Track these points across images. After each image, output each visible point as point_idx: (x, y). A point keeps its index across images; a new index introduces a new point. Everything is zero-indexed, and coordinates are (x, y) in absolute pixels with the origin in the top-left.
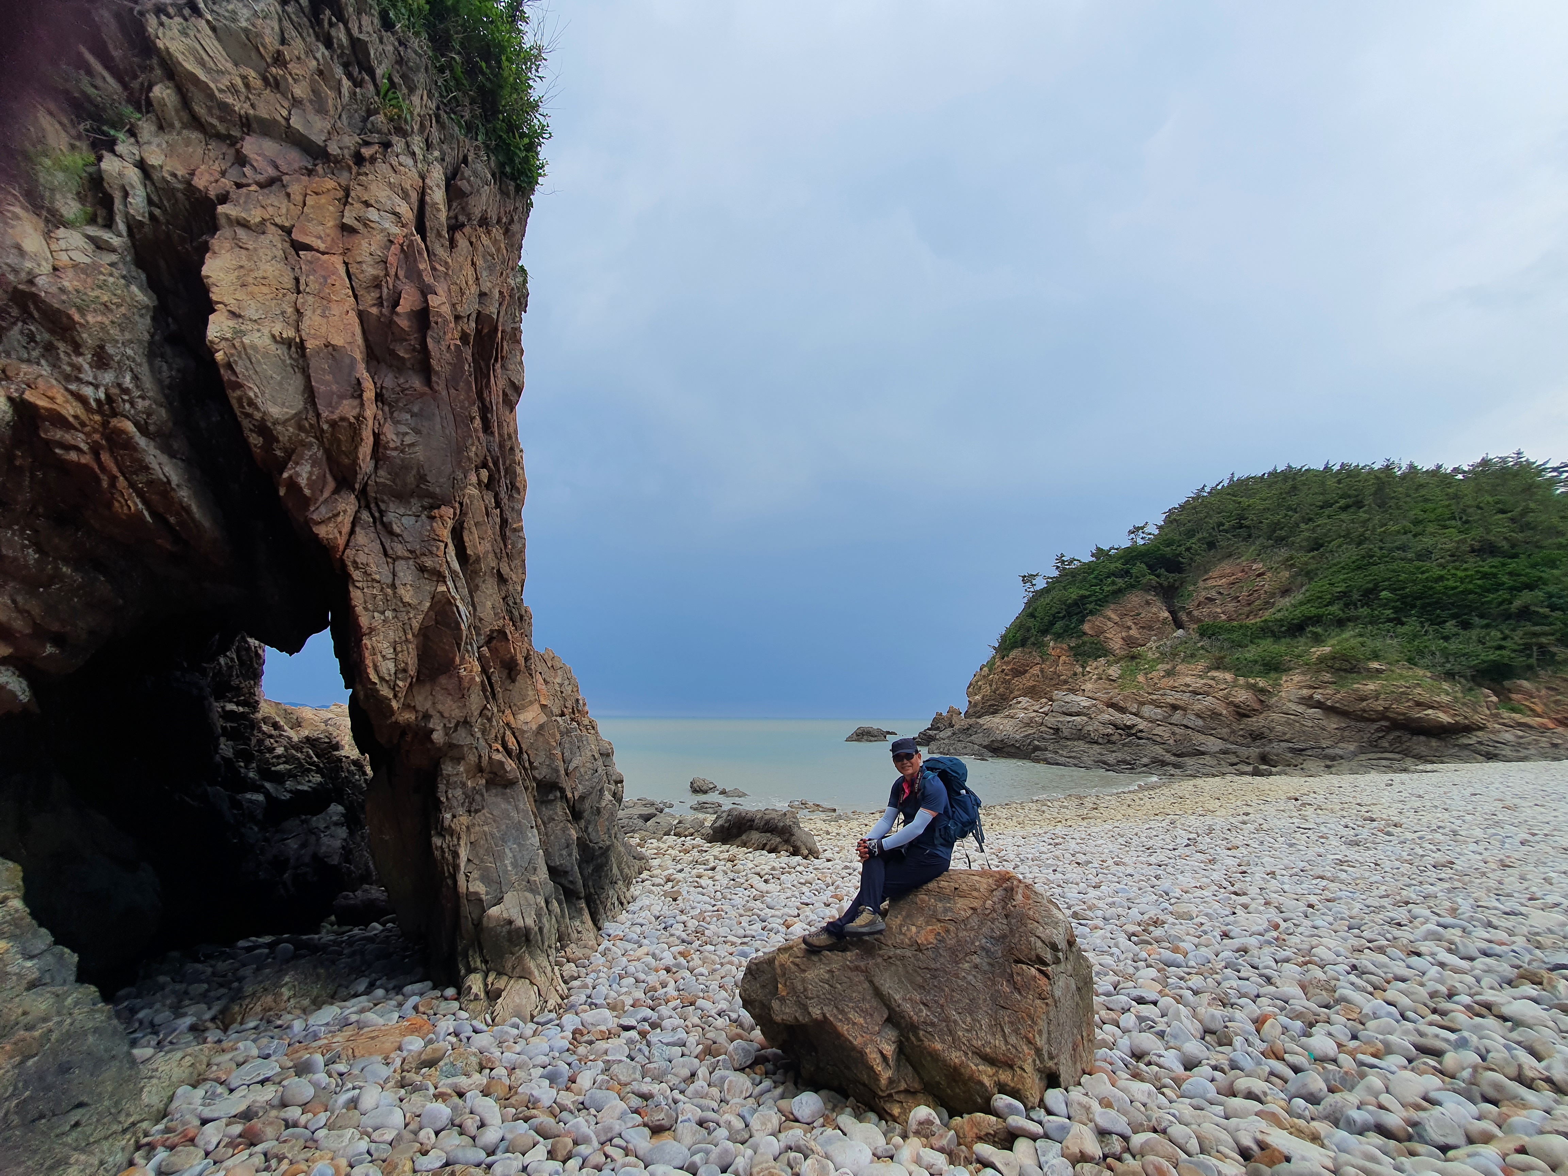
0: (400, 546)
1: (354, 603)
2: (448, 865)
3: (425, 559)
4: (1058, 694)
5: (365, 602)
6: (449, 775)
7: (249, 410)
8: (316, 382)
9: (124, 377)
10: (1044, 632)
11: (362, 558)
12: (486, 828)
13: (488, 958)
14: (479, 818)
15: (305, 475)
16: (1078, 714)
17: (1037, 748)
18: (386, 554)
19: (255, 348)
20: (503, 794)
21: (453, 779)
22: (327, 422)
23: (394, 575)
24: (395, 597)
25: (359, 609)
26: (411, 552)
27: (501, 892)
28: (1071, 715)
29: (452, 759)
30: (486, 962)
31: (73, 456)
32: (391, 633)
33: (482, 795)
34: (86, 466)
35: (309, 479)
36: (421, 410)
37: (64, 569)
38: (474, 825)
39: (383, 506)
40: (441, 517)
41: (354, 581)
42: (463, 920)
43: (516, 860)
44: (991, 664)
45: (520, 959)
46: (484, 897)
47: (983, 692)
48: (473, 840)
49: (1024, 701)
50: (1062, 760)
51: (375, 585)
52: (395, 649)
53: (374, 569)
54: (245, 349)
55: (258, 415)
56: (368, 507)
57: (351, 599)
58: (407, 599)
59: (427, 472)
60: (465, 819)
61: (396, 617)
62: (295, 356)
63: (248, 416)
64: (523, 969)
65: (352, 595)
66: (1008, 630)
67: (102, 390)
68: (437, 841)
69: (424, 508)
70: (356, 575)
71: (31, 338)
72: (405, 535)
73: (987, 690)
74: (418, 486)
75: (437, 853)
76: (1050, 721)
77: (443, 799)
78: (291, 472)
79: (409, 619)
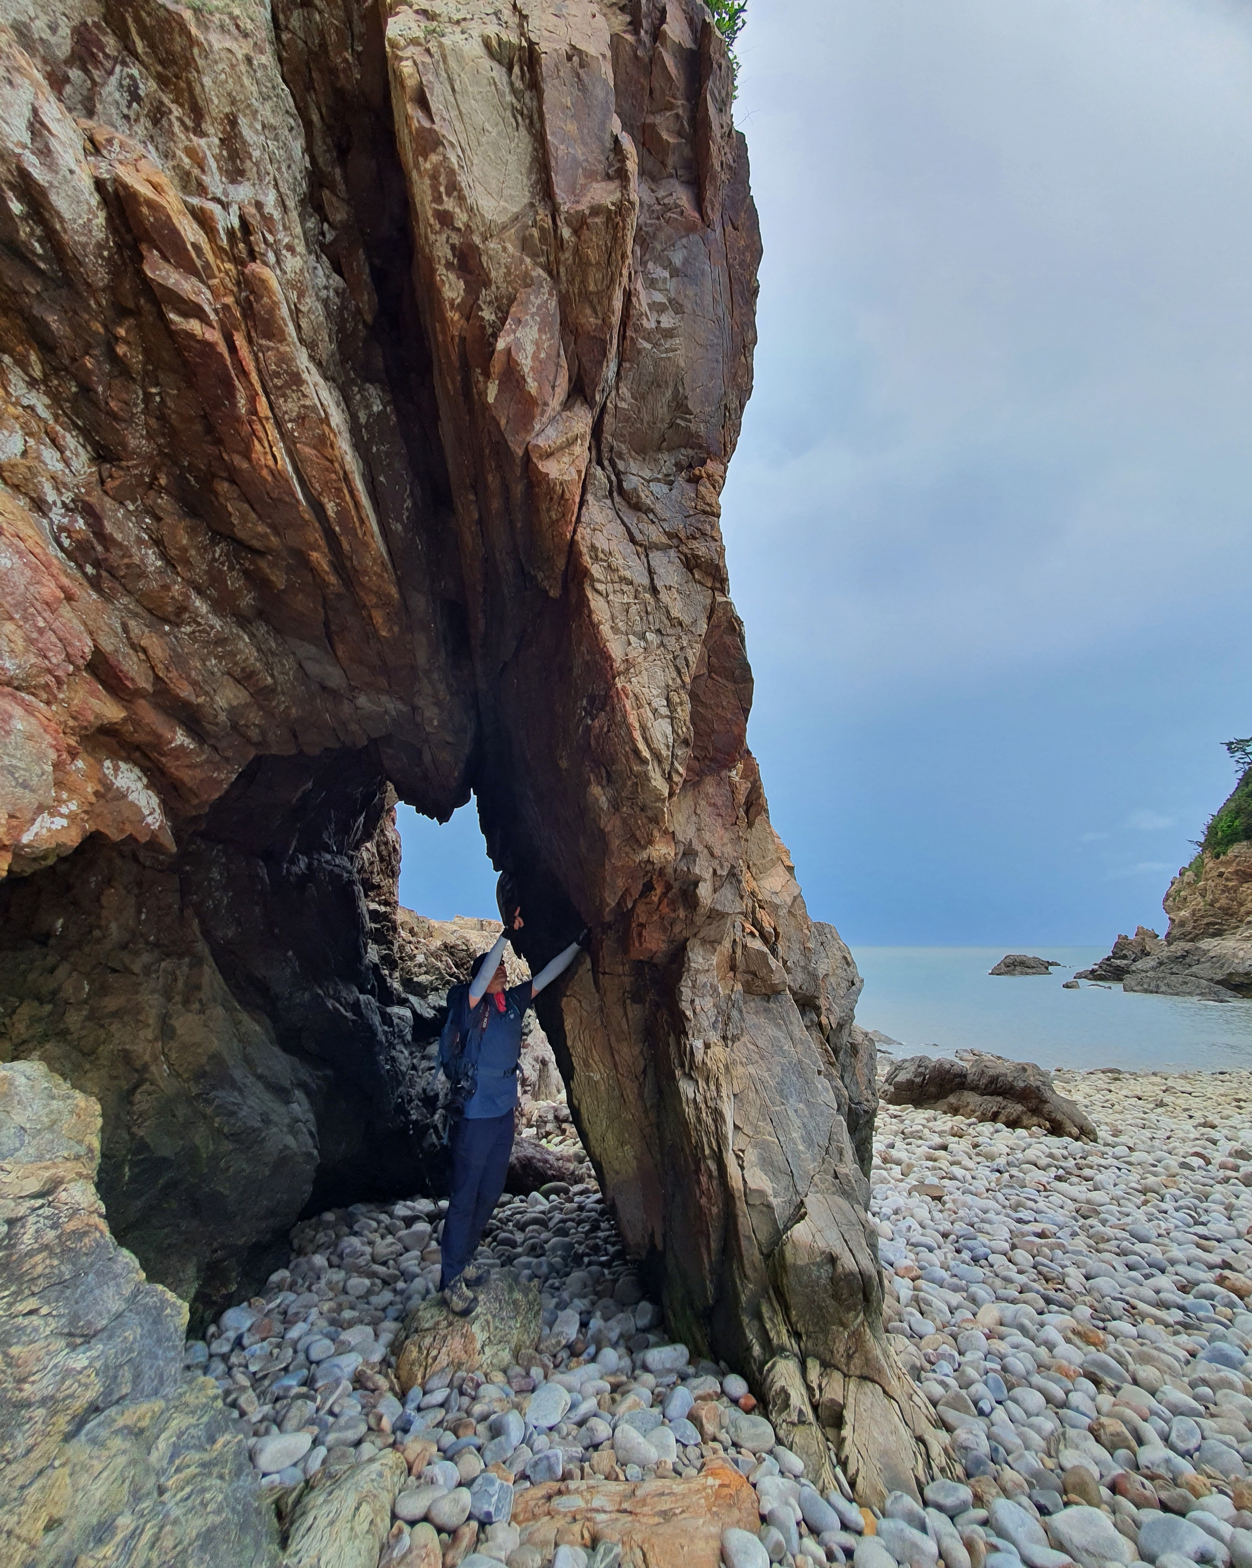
0: (652, 527)
1: (595, 618)
2: (707, 1133)
3: (694, 544)
5: (613, 618)
6: (697, 971)
7: (449, 204)
8: (553, 134)
9: (267, 195)
11: (601, 543)
12: (751, 1069)
13: (800, 1327)
14: (740, 1050)
15: (530, 349)
18: (633, 540)
19: (460, 58)
20: (767, 1010)
21: (702, 979)
22: (568, 223)
23: (651, 572)
24: (659, 608)
25: (605, 629)
26: (670, 535)
27: (797, 1192)
29: (704, 942)
30: (797, 1336)
31: (194, 326)
32: (660, 673)
33: (741, 1012)
34: (211, 346)
35: (535, 357)
36: (686, 261)
37: (198, 603)
38: (734, 1062)
39: (621, 466)
40: (709, 476)
41: (593, 580)
42: (744, 1243)
43: (809, 1133)
45: (857, 1337)
46: (774, 1201)
47: (1192, 905)
48: (737, 1091)
51: (625, 588)
52: (668, 699)
53: (621, 561)
54: (444, 57)
55: (461, 218)
56: (600, 463)
57: (590, 612)
58: (675, 613)
59: (688, 393)
60: (718, 1051)
61: (662, 644)
62: (519, 84)
63: (445, 219)
64: (868, 1361)
65: (592, 604)
67: (234, 209)
68: (687, 1088)
69: (679, 466)
70: (596, 570)
71: (135, 96)
72: (658, 507)
73: (1198, 902)
74: (672, 425)
75: (689, 1111)
77: (689, 1013)
78: (508, 339)
79: (682, 649)
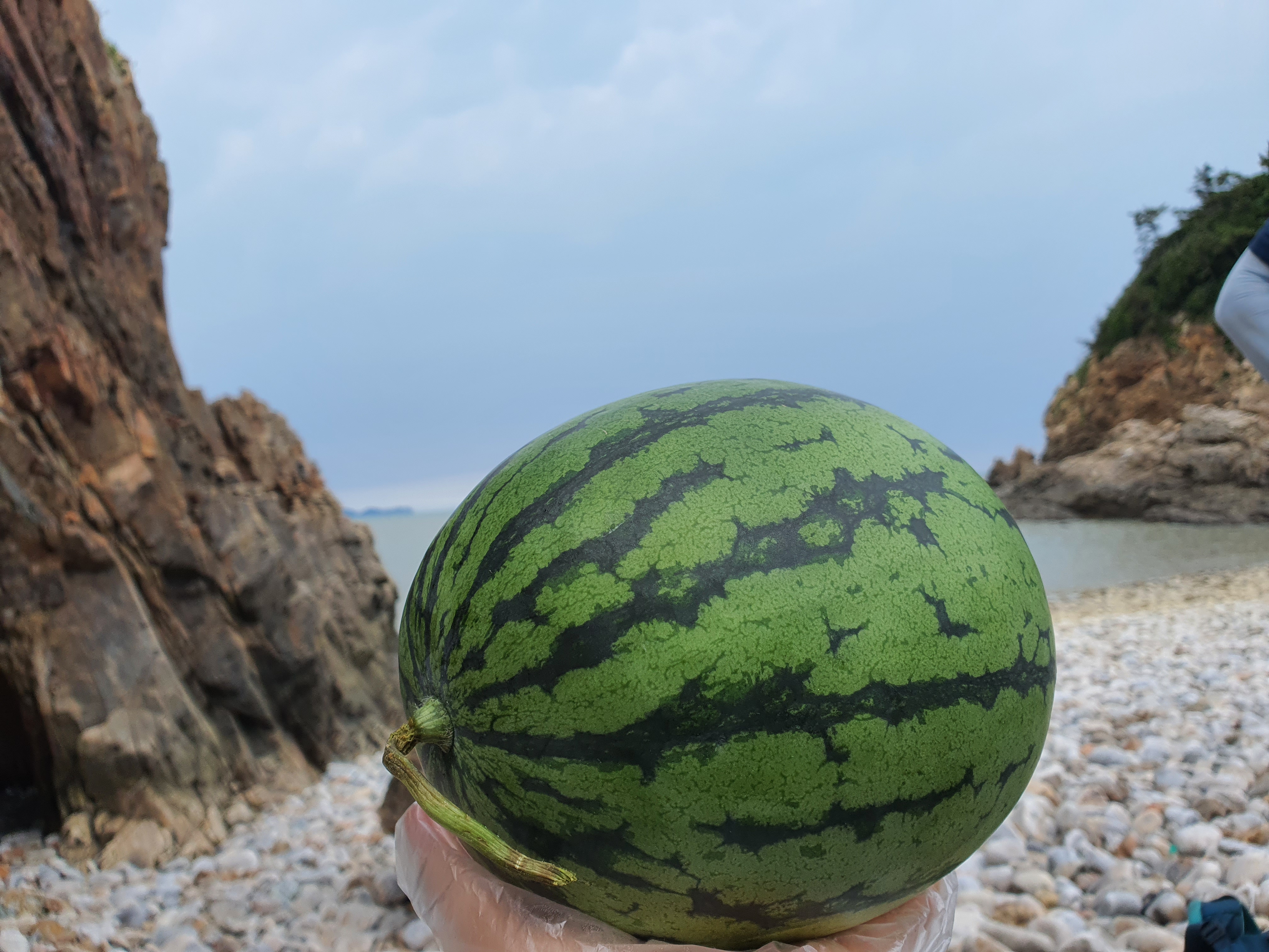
4: (1191, 411)
10: (1172, 307)
12: (74, 629)
13: (95, 795)
14: (61, 616)
16: (1225, 440)
17: (1154, 502)
20: (94, 583)
27: (104, 709)
28: (1213, 442)
30: (93, 800)
33: (60, 584)
38: (53, 624)
43: (124, 670)
44: (1082, 374)
45: (140, 795)
46: (79, 718)
47: (1070, 418)
48: (54, 644)
49: (1135, 427)
50: (1195, 517)
60: (38, 618)
64: (147, 808)
66: (1113, 312)
73: (1075, 415)
76: (1178, 456)
